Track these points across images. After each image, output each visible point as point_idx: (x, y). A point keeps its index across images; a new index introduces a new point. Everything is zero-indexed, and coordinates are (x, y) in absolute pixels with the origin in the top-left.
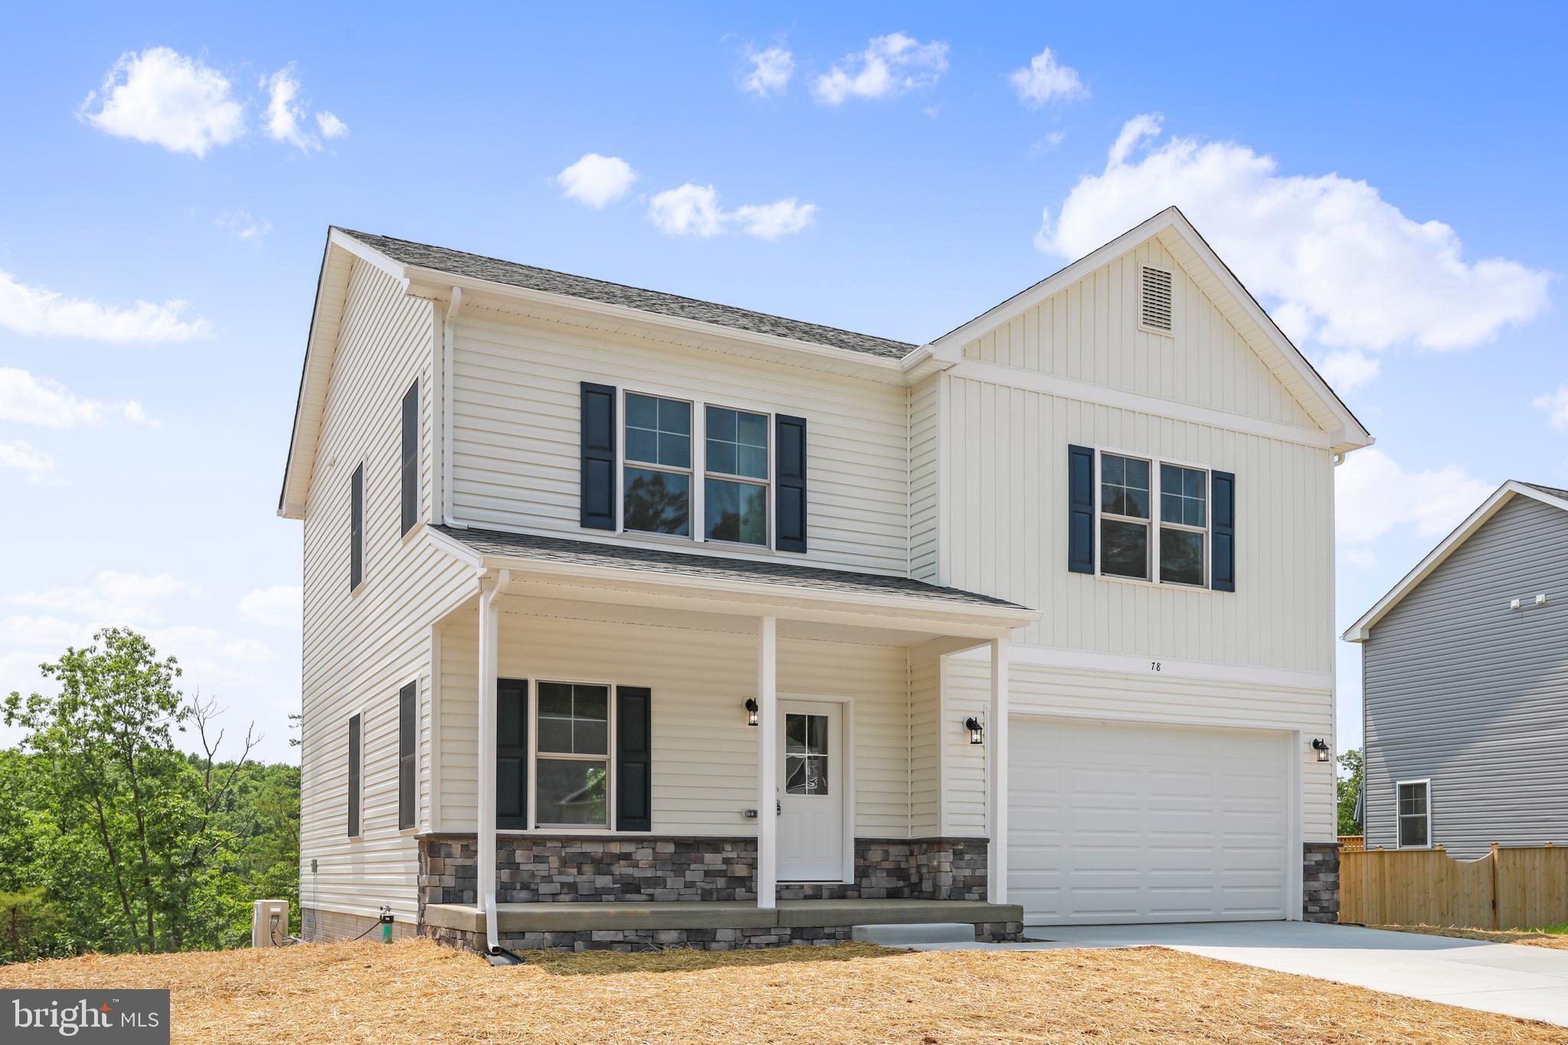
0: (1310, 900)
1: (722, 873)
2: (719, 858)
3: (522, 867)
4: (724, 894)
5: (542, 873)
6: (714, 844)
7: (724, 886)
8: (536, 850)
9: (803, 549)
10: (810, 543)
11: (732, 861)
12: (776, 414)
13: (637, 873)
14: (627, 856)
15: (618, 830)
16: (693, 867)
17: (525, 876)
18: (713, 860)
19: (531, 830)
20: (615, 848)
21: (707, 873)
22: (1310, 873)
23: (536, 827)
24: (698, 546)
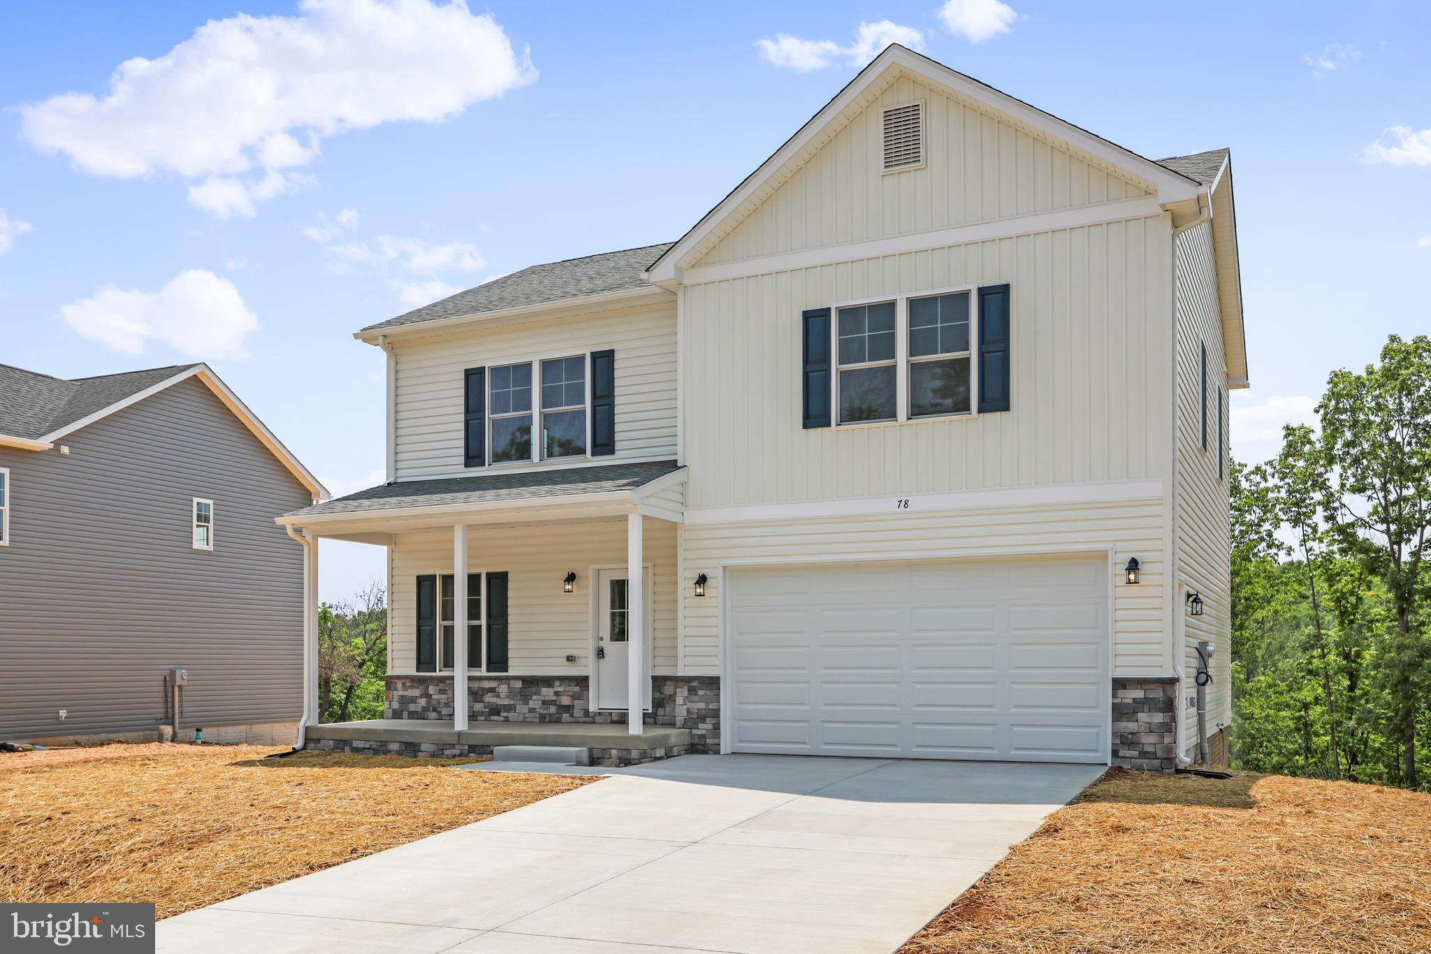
0: (1122, 743)
1: (553, 703)
2: (551, 691)
3: (434, 697)
4: (554, 718)
5: (443, 701)
6: (548, 681)
7: (555, 712)
8: (441, 686)
9: (612, 452)
10: (618, 446)
11: (561, 694)
12: (592, 353)
13: (499, 702)
14: (492, 690)
15: (488, 671)
16: (534, 697)
17: (434, 702)
18: (548, 693)
19: (438, 674)
20: (487, 684)
21: (544, 702)
22: (1119, 712)
23: (440, 671)
24: (536, 465)
